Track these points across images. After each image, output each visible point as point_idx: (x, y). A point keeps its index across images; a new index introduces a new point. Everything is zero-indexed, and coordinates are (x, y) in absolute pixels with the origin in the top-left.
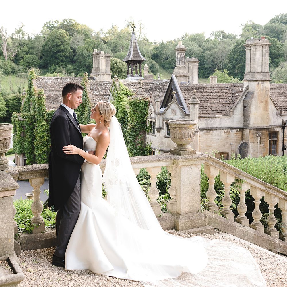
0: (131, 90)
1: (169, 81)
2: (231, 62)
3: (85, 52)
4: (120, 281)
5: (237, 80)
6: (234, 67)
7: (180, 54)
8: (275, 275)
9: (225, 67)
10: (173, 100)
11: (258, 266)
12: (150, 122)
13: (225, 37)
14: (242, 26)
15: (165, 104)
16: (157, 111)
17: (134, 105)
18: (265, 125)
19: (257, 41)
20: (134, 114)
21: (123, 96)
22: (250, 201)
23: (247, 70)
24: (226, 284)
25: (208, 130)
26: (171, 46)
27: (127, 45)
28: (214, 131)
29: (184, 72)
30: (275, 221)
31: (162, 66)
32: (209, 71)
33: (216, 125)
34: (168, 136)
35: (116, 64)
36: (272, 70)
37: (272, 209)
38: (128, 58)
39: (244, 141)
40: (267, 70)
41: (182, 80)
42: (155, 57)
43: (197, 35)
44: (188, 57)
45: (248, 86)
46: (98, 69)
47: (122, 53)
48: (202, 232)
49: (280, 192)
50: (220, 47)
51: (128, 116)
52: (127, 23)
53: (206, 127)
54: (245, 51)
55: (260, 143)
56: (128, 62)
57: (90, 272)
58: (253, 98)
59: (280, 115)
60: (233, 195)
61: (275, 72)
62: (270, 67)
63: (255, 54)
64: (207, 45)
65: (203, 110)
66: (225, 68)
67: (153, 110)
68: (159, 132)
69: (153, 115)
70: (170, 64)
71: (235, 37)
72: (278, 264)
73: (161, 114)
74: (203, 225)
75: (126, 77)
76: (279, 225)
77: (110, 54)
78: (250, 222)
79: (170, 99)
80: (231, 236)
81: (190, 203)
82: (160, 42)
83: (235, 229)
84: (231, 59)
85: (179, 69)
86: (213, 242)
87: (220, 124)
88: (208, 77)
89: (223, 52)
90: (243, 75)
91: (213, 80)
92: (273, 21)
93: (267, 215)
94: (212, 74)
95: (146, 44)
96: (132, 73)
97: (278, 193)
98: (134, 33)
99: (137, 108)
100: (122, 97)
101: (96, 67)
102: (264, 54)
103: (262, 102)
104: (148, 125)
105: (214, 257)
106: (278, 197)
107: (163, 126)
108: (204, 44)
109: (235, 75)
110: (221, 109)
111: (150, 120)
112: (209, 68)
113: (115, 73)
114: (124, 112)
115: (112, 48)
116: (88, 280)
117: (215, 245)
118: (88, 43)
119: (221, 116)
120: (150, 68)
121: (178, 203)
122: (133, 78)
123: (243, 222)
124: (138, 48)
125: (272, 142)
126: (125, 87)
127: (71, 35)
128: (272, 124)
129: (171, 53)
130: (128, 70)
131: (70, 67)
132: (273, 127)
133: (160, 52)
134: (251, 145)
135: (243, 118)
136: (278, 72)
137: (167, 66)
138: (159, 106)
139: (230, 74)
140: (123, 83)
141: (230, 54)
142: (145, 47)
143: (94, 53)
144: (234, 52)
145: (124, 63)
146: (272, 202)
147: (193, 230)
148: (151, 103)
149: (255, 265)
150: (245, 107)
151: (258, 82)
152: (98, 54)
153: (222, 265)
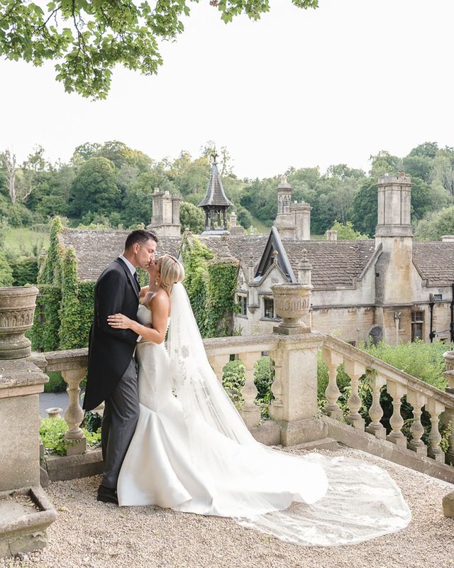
0: (211, 250)
1: (268, 236)
2: (356, 211)
3: (139, 193)
4: (202, 518)
5: (365, 237)
6: (361, 218)
7: (283, 196)
8: (423, 501)
9: (348, 218)
10: (273, 265)
11: (399, 490)
12: (240, 297)
13: (348, 174)
14: (372, 160)
15: (262, 270)
16: (250, 281)
17: (216, 271)
18: (405, 301)
19: (394, 180)
20: (215, 285)
21: (198, 258)
22: (387, 404)
23: (380, 221)
24: (355, 516)
25: (324, 309)
26: (269, 187)
27: (205, 183)
28: (333, 310)
29: (291, 223)
30: (422, 431)
31: (257, 216)
32: (325, 225)
33: (337, 302)
34: (267, 318)
35: (188, 211)
36: (414, 223)
37: (417, 413)
38: (207, 201)
39: (376, 325)
40: (408, 222)
41: (287, 235)
42: (246, 202)
43: (308, 170)
44: (296, 202)
45: (381, 244)
46: (160, 218)
47: (197, 196)
48: (319, 448)
49: (428, 388)
50: (341, 189)
51: (207, 289)
52: (204, 150)
53: (321, 304)
54: (376, 195)
55: (400, 328)
56: (206, 208)
57: (156, 508)
58: (388, 262)
59: (427, 286)
60: (364, 393)
61: (419, 227)
62: (412, 218)
63: (391, 198)
64: (322, 186)
65: (318, 279)
66: (349, 220)
67: (244, 280)
68: (253, 312)
69: (244, 287)
70: (268, 213)
71: (361, 174)
72: (427, 487)
73: (255, 286)
74: (322, 438)
75: (203, 231)
76: (428, 436)
77: (178, 195)
78: (388, 433)
79: (270, 263)
80: (361, 452)
81: (302, 404)
82: (254, 179)
83: (366, 442)
84: (357, 207)
85: (283, 218)
86: (335, 461)
87: (342, 299)
88: (323, 233)
89: (345, 196)
90: (374, 231)
91: (332, 235)
92: (416, 152)
93: (410, 422)
94: (330, 229)
95: (232, 183)
96: (212, 224)
97: (425, 390)
98: (215, 164)
99: (220, 276)
100: (197, 260)
101: (158, 215)
102: (403, 197)
103: (402, 268)
104: (236, 302)
105: (338, 481)
106: (426, 395)
107: (259, 304)
108: (317, 184)
109: (363, 231)
110: (343, 278)
111: (239, 294)
112: (326, 219)
113: (185, 226)
114: (201, 283)
115: (181, 188)
116: (154, 519)
117: (339, 464)
118: (144, 179)
119: (344, 288)
120: (239, 219)
121: (285, 406)
122: (213, 232)
123: (377, 432)
124: (222, 187)
125: (416, 326)
126: (202, 245)
127: (118, 166)
128: (416, 300)
129: (270, 196)
130: (207, 220)
131: (116, 215)
132: (417, 305)
133: (254, 194)
134: (386, 331)
135: (374, 290)
136: (423, 226)
137: (264, 216)
138: (254, 274)
139: (355, 228)
140: (199, 240)
141: (356, 200)
142: (230, 187)
143: (155, 194)
144: (361, 195)
145: (200, 210)
146: (418, 402)
147: (306, 445)
148: (241, 269)
149: (394, 488)
150: (377, 275)
151: (395, 239)
152: (161, 195)
153: (350, 491)
